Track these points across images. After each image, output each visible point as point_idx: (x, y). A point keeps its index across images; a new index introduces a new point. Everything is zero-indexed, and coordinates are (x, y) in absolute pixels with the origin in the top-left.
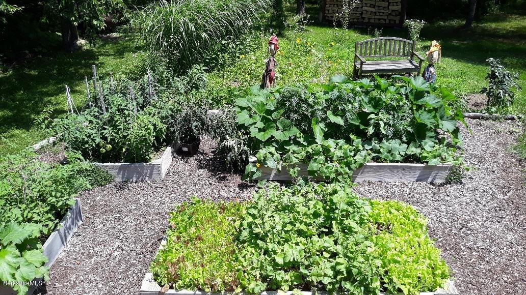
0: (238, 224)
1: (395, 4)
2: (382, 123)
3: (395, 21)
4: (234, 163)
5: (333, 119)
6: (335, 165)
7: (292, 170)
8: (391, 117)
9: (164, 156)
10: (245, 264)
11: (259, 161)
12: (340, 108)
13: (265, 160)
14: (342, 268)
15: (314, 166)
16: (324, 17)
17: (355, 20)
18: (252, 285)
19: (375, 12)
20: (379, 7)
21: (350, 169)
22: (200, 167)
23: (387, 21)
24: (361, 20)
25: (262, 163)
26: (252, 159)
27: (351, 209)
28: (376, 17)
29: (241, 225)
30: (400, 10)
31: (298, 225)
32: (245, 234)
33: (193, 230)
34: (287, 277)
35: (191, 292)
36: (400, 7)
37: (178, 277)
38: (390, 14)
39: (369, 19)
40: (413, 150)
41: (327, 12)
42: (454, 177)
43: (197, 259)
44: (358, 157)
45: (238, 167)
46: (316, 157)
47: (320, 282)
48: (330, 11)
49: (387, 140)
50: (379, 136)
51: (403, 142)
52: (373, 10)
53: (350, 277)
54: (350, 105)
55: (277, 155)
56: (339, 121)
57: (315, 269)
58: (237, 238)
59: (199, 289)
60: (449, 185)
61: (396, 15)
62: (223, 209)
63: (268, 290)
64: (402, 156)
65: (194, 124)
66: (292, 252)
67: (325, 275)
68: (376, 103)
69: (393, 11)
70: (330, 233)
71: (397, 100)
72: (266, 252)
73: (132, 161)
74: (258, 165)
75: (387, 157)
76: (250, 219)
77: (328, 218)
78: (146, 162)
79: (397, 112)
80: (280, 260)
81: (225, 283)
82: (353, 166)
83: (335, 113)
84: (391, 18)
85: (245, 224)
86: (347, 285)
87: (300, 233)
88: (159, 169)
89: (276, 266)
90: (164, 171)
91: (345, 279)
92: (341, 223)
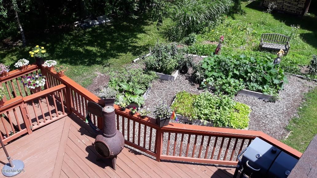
0: (195, 101)
1: (301, 4)
2: (252, 77)
3: (299, 13)
4: (198, 80)
5: (236, 72)
6: (231, 88)
7: (216, 87)
8: (256, 75)
9: (176, 73)
10: (194, 111)
11: (206, 82)
12: (239, 68)
13: (208, 82)
14: (218, 118)
15: (224, 87)
16: (263, 5)
17: (279, 9)
18: (195, 117)
19: (290, 7)
20: (293, 4)
21: (236, 90)
22: (186, 79)
23: (295, 12)
24: (281, 9)
25: (207, 82)
26: (205, 80)
27: (227, 104)
28: (290, 9)
29: (195, 102)
30: (303, 8)
31: (211, 105)
32: (196, 104)
33: (182, 100)
34: (204, 117)
35: (179, 115)
36: (304, 6)
37: (177, 111)
38: (298, 9)
39: (286, 9)
40: (261, 88)
41: (265, 2)
42: (273, 100)
43: (182, 108)
44: (240, 87)
45: (199, 82)
46: (226, 84)
47: (212, 120)
48: (267, 2)
49: (253, 83)
50: (250, 81)
51: (258, 85)
52: (289, 5)
53: (219, 120)
54: (243, 68)
55: (213, 81)
56: (237, 73)
57: (211, 117)
58: (193, 105)
59: (181, 115)
60: (270, 102)
61: (300, 10)
62: (191, 96)
63: (198, 119)
64: (256, 89)
65: (188, 64)
66: (206, 111)
67: (213, 118)
68: (252, 69)
69: (299, 7)
70: (219, 108)
71: (260, 70)
72: (200, 110)
73: (166, 74)
74: (205, 83)
75: (251, 88)
76: (198, 101)
77: (220, 105)
78: (170, 75)
79: (259, 74)
80: (203, 113)
81: (188, 115)
82: (238, 90)
83: (237, 70)
84: (298, 11)
85: (196, 101)
86: (218, 122)
87: (211, 107)
88: (174, 78)
89: (201, 114)
90: (175, 79)
91: (218, 121)
92: (223, 107)
